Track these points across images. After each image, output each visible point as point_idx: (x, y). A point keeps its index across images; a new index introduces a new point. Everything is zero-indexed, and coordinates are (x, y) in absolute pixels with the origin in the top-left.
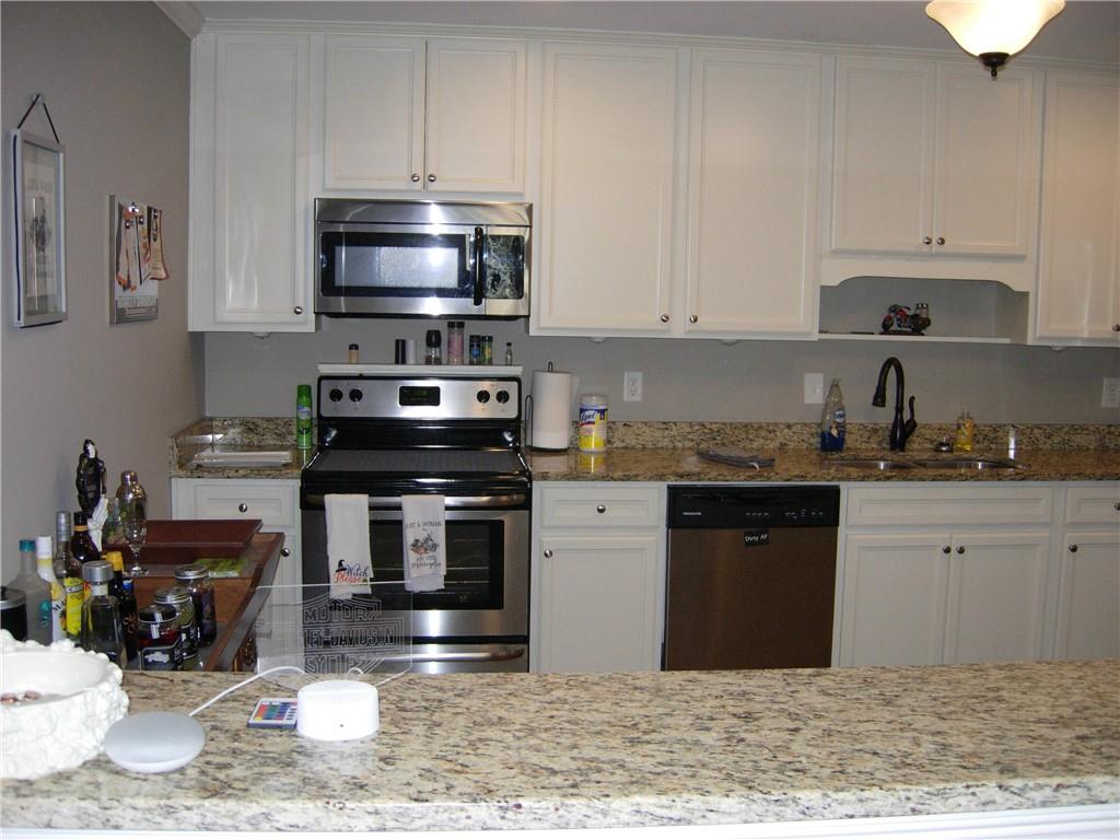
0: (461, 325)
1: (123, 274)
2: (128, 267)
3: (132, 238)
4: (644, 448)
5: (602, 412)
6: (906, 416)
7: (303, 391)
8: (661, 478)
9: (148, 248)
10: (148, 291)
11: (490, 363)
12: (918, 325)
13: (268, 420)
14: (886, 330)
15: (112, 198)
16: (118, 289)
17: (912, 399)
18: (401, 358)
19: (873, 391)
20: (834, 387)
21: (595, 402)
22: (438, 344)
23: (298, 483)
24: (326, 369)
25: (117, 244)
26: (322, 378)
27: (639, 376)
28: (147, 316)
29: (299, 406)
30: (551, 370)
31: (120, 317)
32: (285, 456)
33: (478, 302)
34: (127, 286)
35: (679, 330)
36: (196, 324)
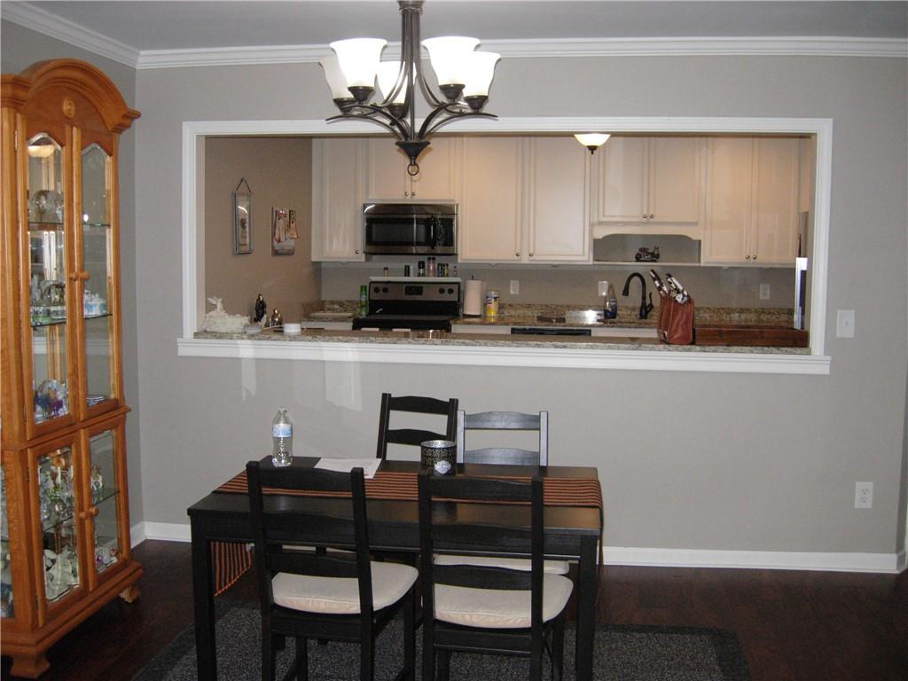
0: (434, 259)
1: (277, 237)
2: (280, 233)
3: (281, 223)
4: (519, 316)
5: (495, 298)
6: (648, 302)
7: (363, 288)
8: (507, 324)
9: (289, 226)
10: (289, 244)
11: (447, 276)
12: (655, 257)
13: (348, 302)
14: (638, 259)
15: (273, 209)
16: (275, 242)
17: (651, 294)
18: (407, 273)
19: (623, 288)
20: (611, 287)
21: (493, 294)
22: (423, 267)
23: (352, 324)
24: (374, 279)
25: (274, 226)
26: (372, 282)
27: (517, 282)
28: (290, 253)
29: (361, 294)
30: (473, 279)
31: (276, 253)
32: (350, 314)
33: (433, 248)
34: (279, 241)
35: (525, 260)
36: (315, 258)
